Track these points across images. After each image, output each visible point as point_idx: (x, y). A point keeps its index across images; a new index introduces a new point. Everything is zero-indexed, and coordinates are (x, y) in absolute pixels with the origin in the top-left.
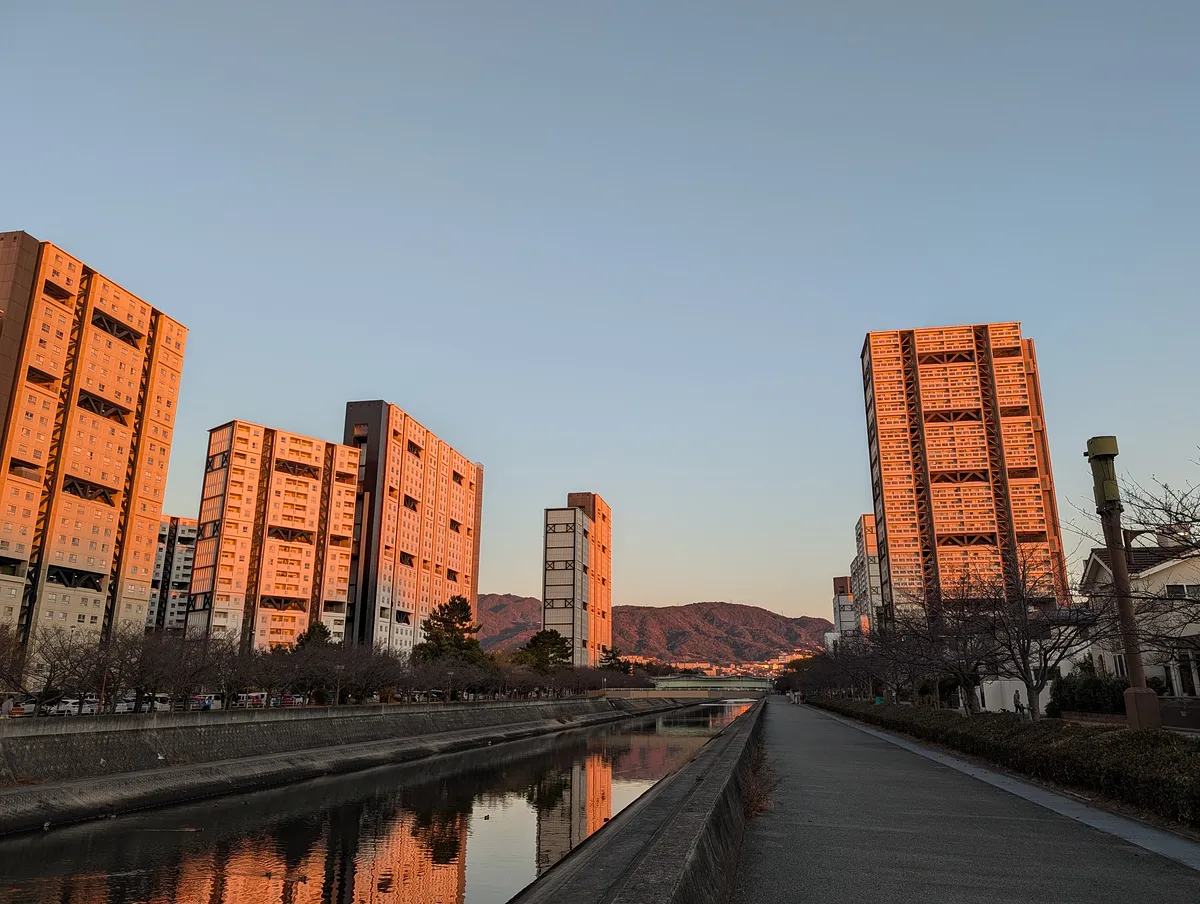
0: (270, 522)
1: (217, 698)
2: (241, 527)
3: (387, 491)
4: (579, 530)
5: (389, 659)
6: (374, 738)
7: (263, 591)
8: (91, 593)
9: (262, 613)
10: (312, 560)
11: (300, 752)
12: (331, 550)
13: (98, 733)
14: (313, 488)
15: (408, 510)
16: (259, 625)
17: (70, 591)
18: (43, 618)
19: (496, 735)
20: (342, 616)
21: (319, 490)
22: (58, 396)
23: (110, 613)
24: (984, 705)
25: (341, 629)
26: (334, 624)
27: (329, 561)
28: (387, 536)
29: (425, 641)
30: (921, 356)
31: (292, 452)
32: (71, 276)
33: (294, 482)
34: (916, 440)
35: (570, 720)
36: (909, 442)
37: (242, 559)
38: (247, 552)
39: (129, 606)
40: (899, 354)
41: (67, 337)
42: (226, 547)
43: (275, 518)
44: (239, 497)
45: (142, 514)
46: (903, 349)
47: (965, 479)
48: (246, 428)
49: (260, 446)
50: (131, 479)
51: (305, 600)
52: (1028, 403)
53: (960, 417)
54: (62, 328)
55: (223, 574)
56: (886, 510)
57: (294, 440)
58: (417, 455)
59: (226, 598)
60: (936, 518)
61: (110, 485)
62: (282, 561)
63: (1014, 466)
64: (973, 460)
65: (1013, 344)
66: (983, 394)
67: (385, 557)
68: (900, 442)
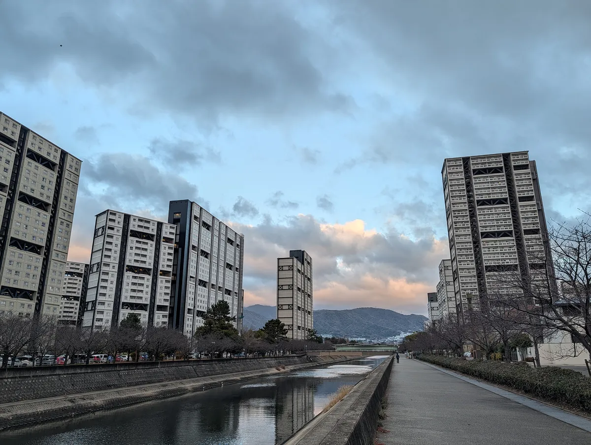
0: (127, 263)
2: (111, 266)
3: (191, 247)
4: (295, 269)
7: (123, 300)
8: (26, 301)
9: (123, 311)
10: (150, 283)
12: (161, 279)
14: (151, 245)
15: (202, 257)
16: (121, 318)
17: (14, 300)
20: (167, 313)
21: (154, 246)
22: (6, 194)
23: (37, 311)
25: (166, 320)
26: (160, 318)
27: (159, 284)
28: (192, 272)
30: (474, 171)
31: (139, 226)
32: (15, 130)
33: (140, 242)
34: (473, 215)
35: (284, 368)
36: (468, 216)
37: (112, 283)
38: (115, 279)
39: (49, 308)
40: (462, 169)
41: (12, 163)
42: (103, 277)
43: (130, 260)
44: (110, 250)
45: (56, 259)
46: (465, 167)
47: (500, 236)
48: (115, 214)
49: (122, 223)
50: (50, 239)
51: (147, 305)
52: (534, 195)
53: (496, 203)
54: (9, 158)
55: (101, 291)
56: (457, 253)
57: (140, 220)
58: (208, 229)
59: (103, 304)
60: (484, 257)
61: (37, 243)
62: (134, 284)
63: (527, 228)
64: (505, 226)
65: (524, 163)
66: (509, 190)
67: (190, 282)
68: (464, 216)
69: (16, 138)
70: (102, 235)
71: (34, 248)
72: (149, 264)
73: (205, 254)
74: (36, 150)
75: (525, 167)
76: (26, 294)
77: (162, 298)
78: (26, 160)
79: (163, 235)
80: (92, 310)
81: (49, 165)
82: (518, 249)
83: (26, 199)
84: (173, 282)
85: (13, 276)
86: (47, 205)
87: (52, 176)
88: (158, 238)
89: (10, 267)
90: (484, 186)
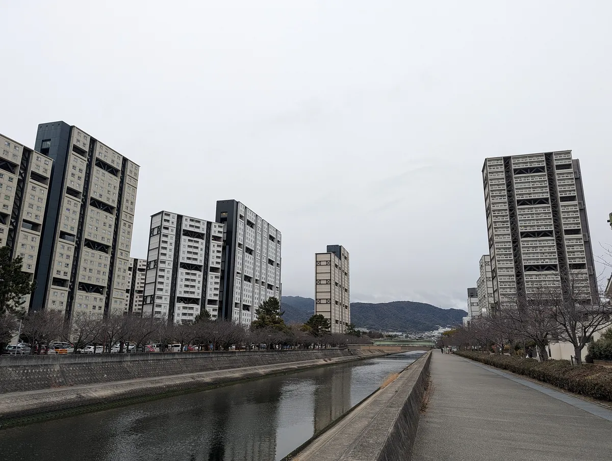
0: (181, 260)
1: (157, 346)
2: (167, 263)
3: (237, 245)
4: (333, 264)
5: (240, 328)
6: (232, 367)
7: (178, 295)
8: (98, 295)
9: (178, 305)
10: (201, 279)
11: (198, 373)
12: (211, 275)
13: (103, 362)
14: (202, 243)
15: (247, 254)
16: (176, 311)
17: (89, 294)
18: (77, 308)
19: (293, 367)
20: (217, 307)
21: (204, 244)
22: (80, 200)
23: (107, 305)
24: (550, 356)
25: (216, 313)
26: (212, 310)
27: (209, 280)
28: (238, 267)
29: (257, 320)
30: (515, 170)
31: (191, 226)
32: (85, 142)
33: (192, 241)
34: (513, 215)
35: (330, 360)
36: (508, 216)
37: (168, 278)
38: (170, 275)
39: (116, 302)
40: (503, 169)
41: (84, 172)
42: (160, 273)
43: (183, 258)
44: (165, 248)
45: (121, 257)
46: (506, 167)
47: (540, 235)
48: (168, 215)
49: (175, 223)
50: (115, 240)
51: (199, 299)
52: (576, 194)
53: (537, 203)
54: (82, 168)
55: (159, 286)
56: (496, 253)
57: (192, 220)
58: (252, 227)
59: (160, 298)
60: (523, 257)
61: (105, 244)
62: (187, 280)
63: (568, 228)
64: (545, 225)
65: (567, 162)
66: (550, 190)
67: (237, 278)
68: (503, 216)
69: (87, 149)
70: (158, 234)
71: (103, 248)
72: (200, 261)
73: (249, 251)
74: (102, 158)
75: (568, 166)
76: (97, 289)
77: (213, 293)
78: (95, 169)
79: (213, 234)
80: (151, 303)
81: (113, 171)
82: (558, 249)
83: (96, 204)
84: (222, 278)
85: (87, 273)
86: (112, 208)
87: (116, 181)
88: (208, 237)
89: (85, 266)
90: (525, 187)
